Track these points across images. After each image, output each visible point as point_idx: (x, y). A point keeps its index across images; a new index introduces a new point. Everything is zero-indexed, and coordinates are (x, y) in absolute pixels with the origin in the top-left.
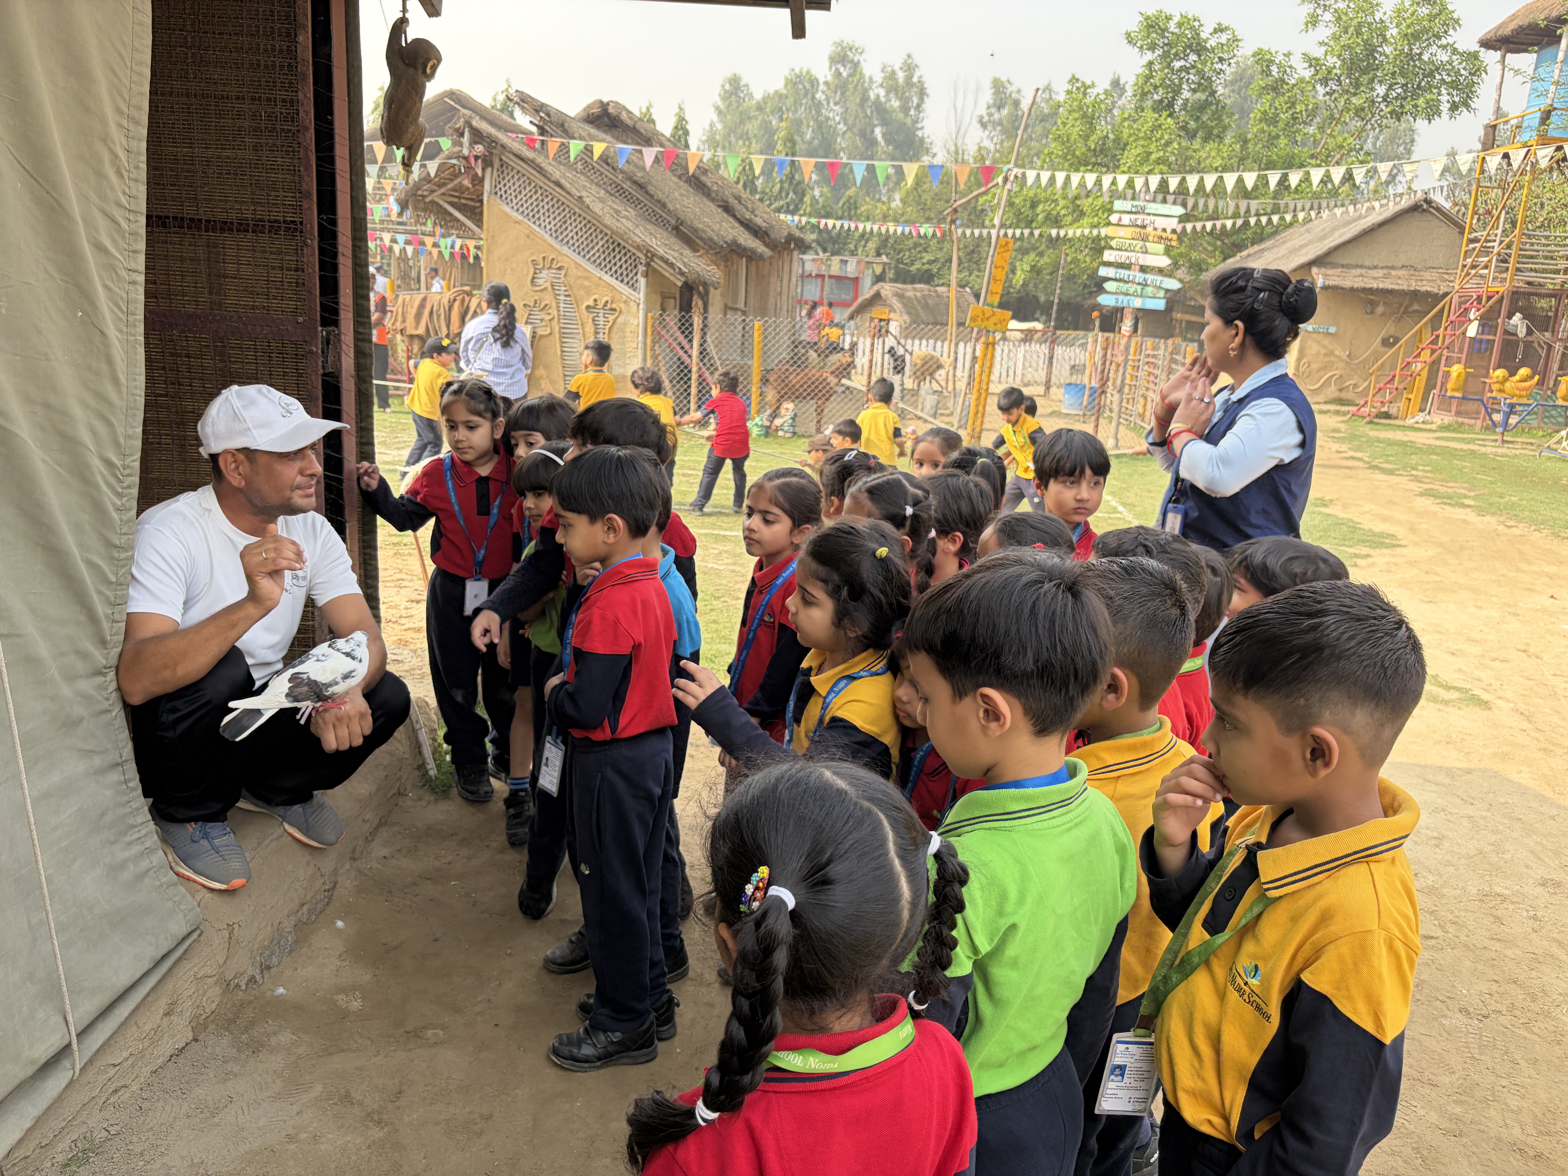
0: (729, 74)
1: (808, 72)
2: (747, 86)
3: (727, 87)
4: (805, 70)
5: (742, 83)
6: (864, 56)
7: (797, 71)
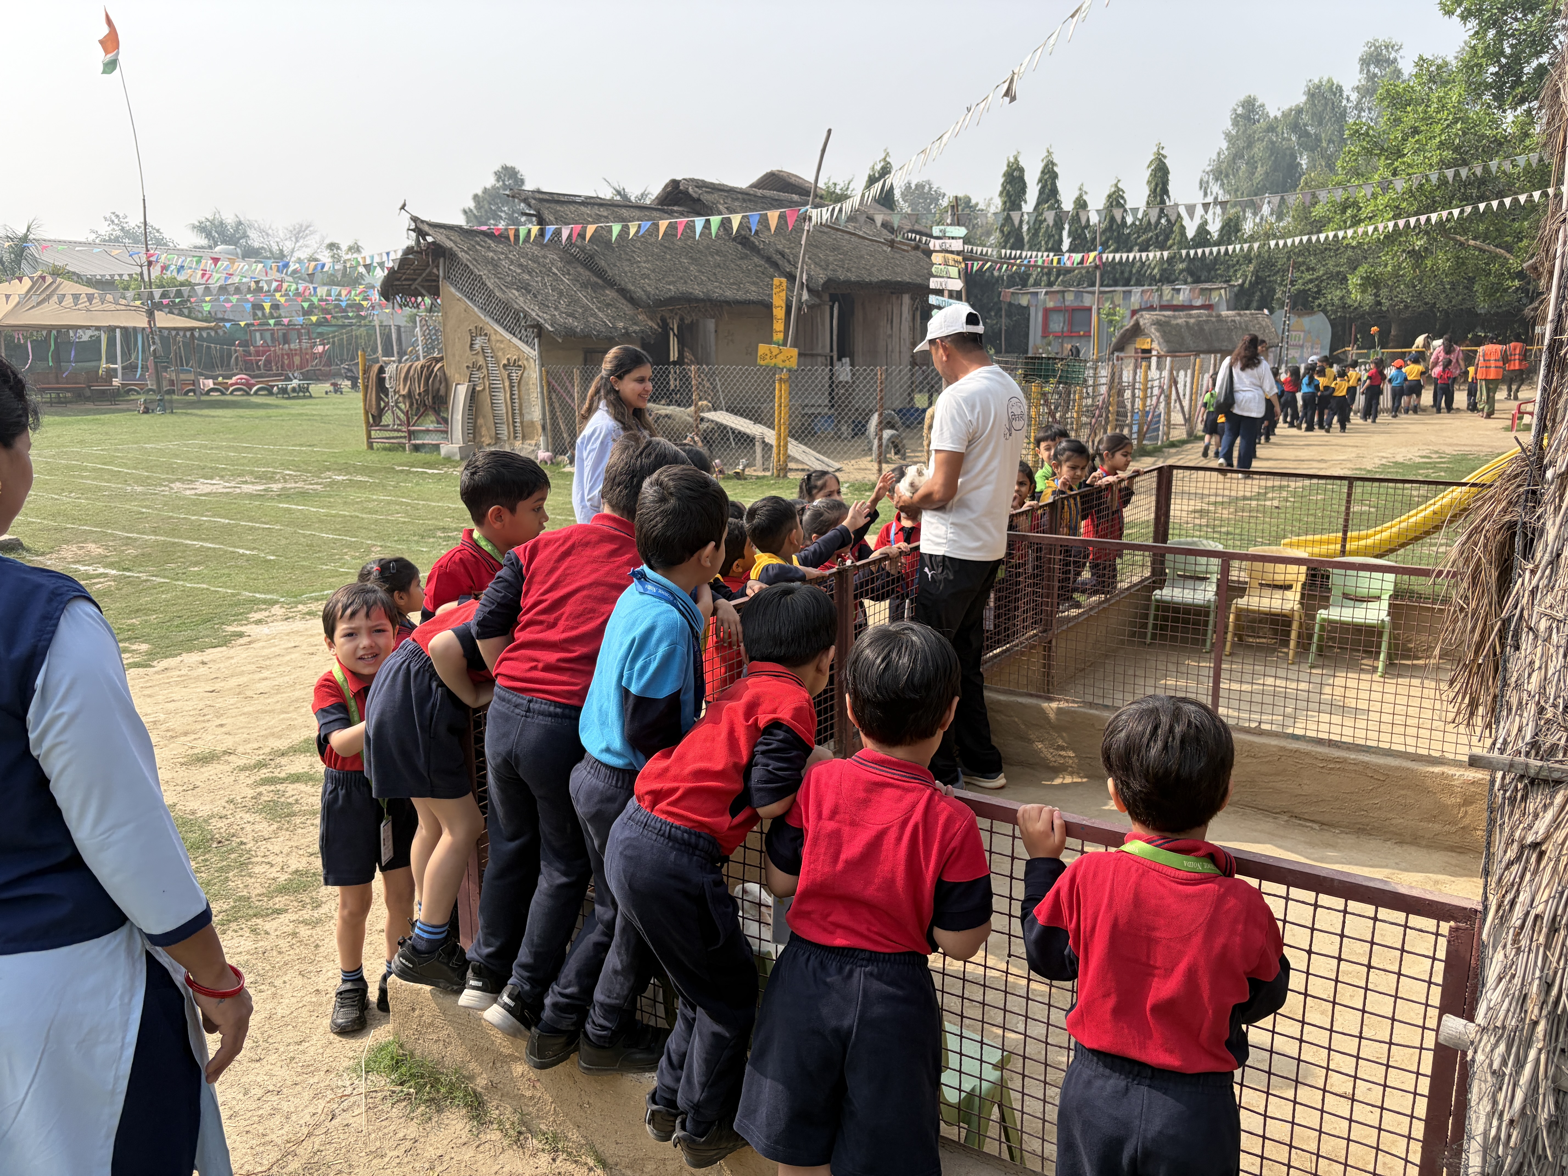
0: (1242, 98)
1: (1329, 80)
2: (1262, 106)
3: (1240, 111)
4: (1325, 79)
5: (1257, 104)
6: (1401, 52)
7: (1316, 81)
